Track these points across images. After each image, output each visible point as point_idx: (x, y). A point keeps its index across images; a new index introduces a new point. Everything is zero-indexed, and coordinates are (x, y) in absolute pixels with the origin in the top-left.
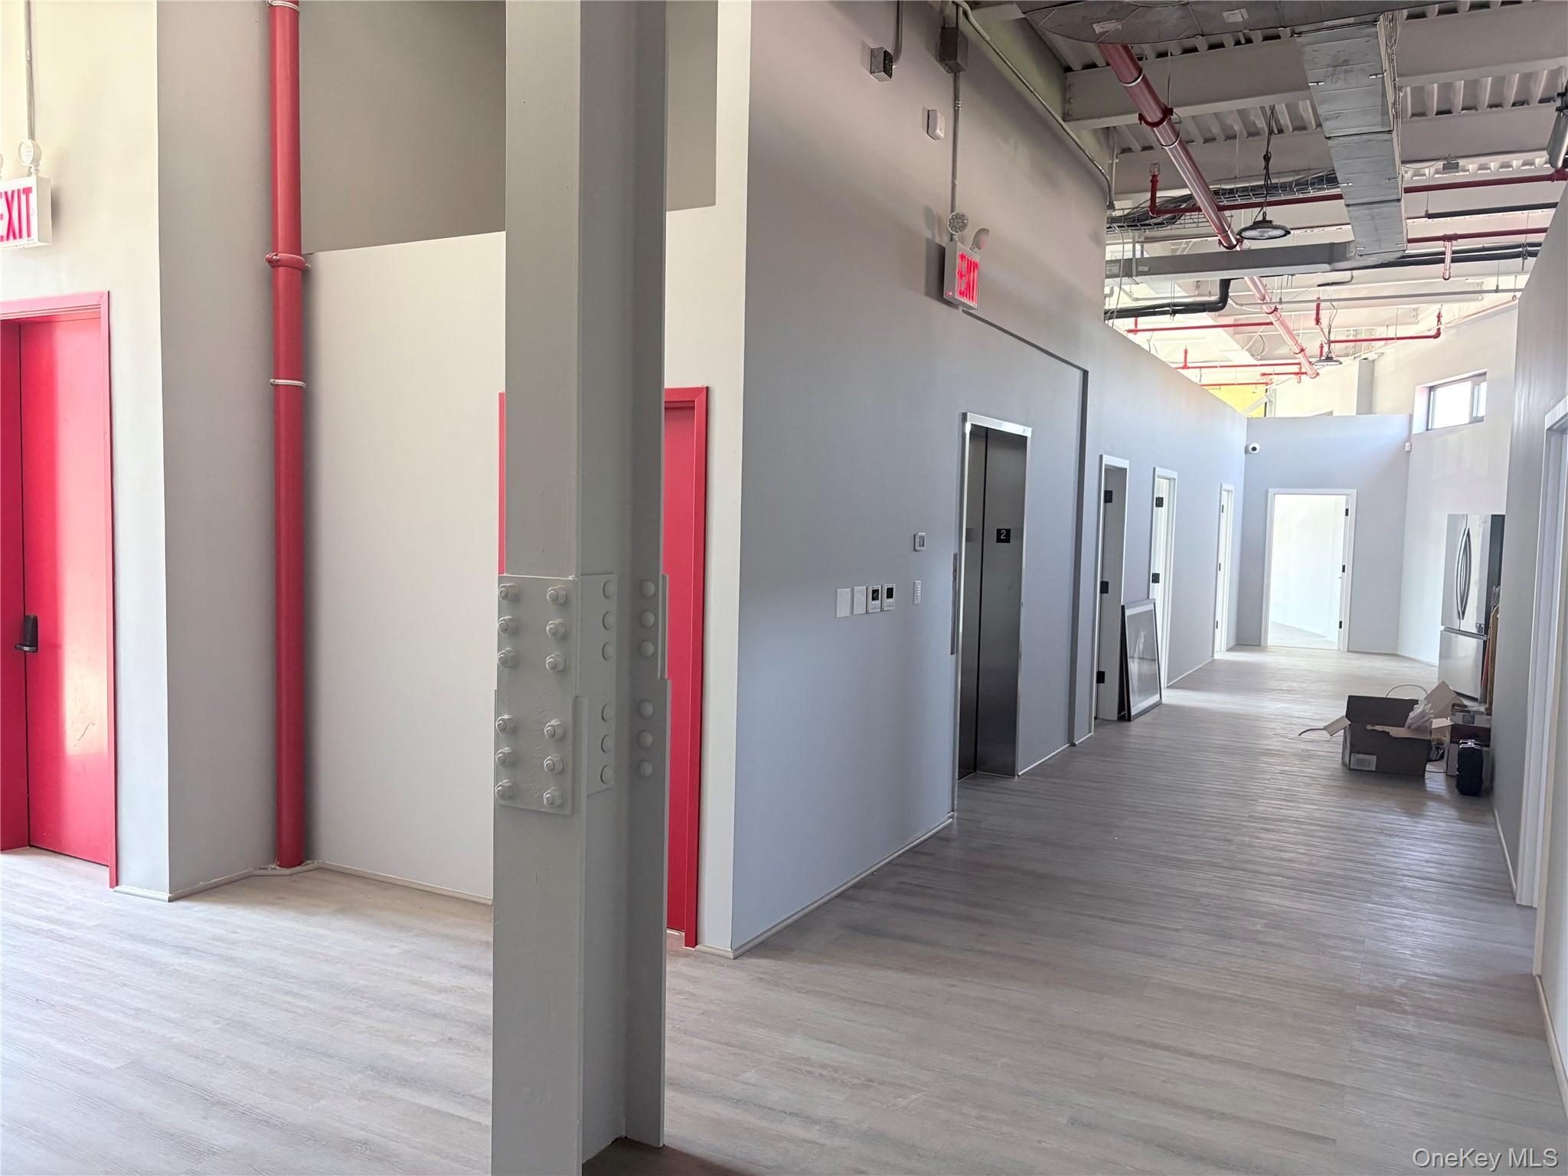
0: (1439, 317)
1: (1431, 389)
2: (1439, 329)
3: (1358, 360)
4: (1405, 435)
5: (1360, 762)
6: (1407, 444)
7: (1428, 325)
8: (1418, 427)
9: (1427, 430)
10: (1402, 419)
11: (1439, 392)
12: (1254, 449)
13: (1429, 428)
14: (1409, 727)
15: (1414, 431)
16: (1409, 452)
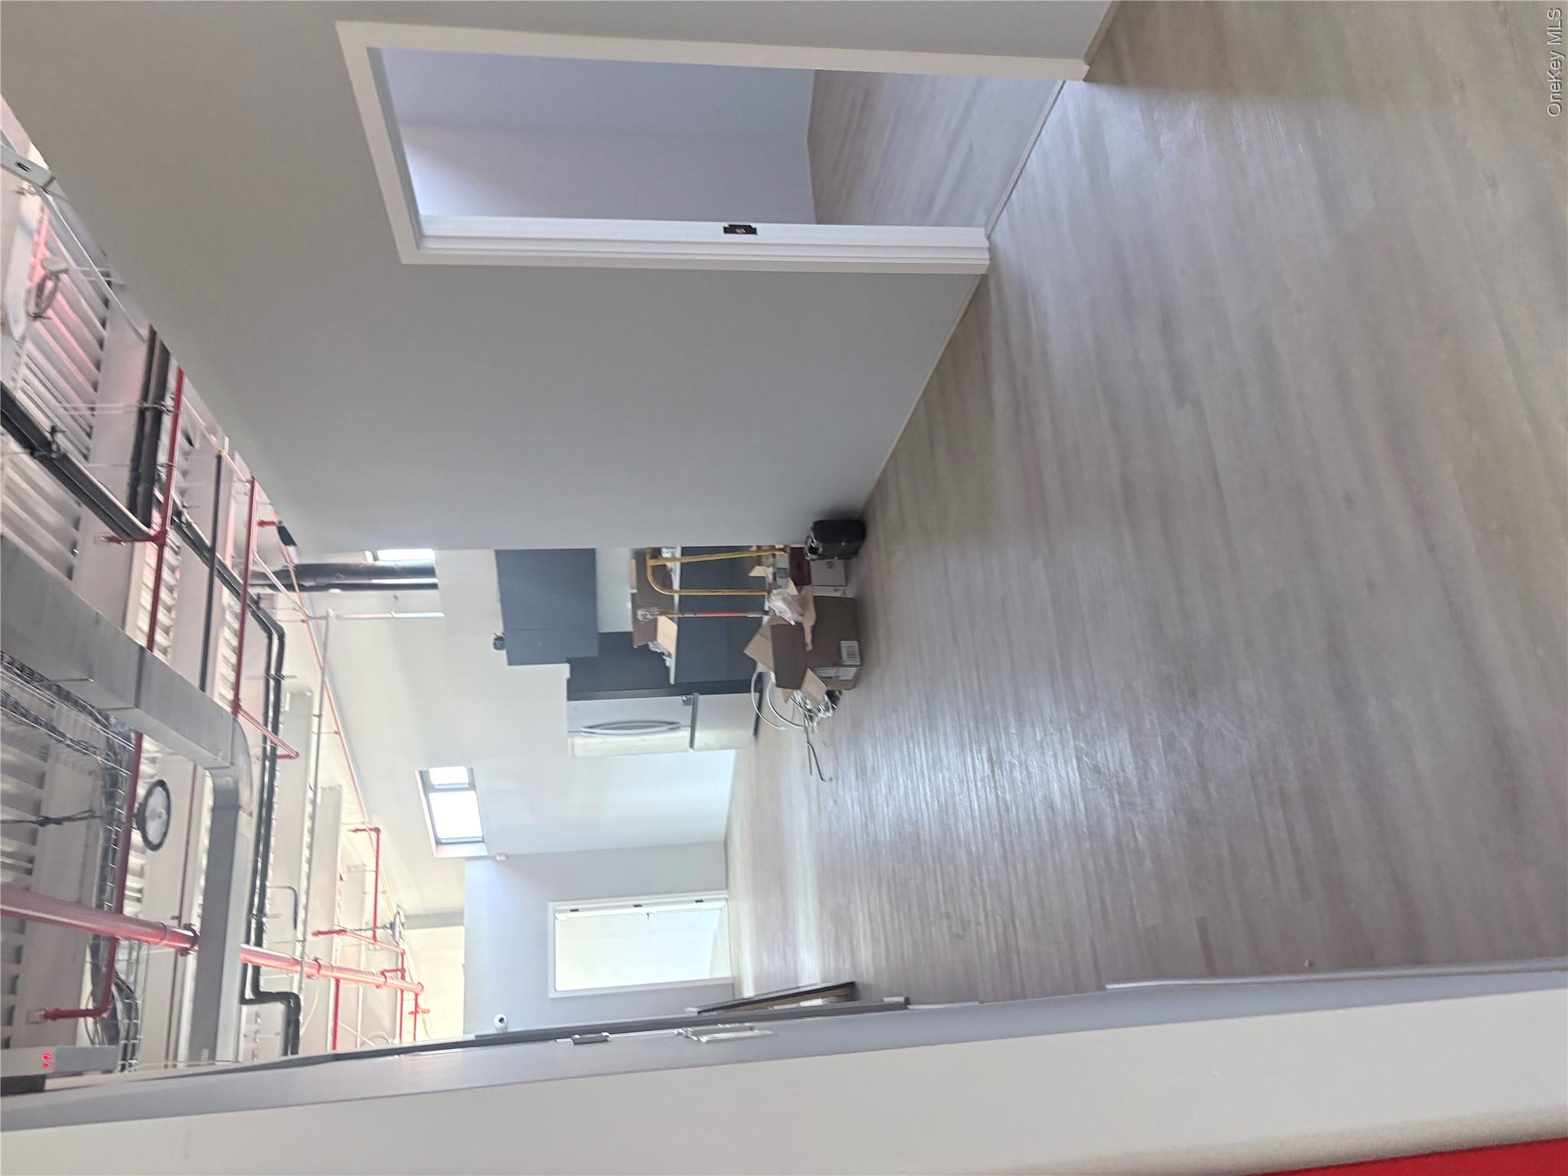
0: (357, 831)
1: (438, 843)
2: (371, 830)
4: (488, 862)
5: (851, 655)
7: (364, 841)
8: (479, 850)
9: (483, 841)
10: (469, 867)
11: (440, 835)
12: (501, 1020)
13: (481, 839)
14: (802, 615)
15: (485, 853)
16: (507, 856)
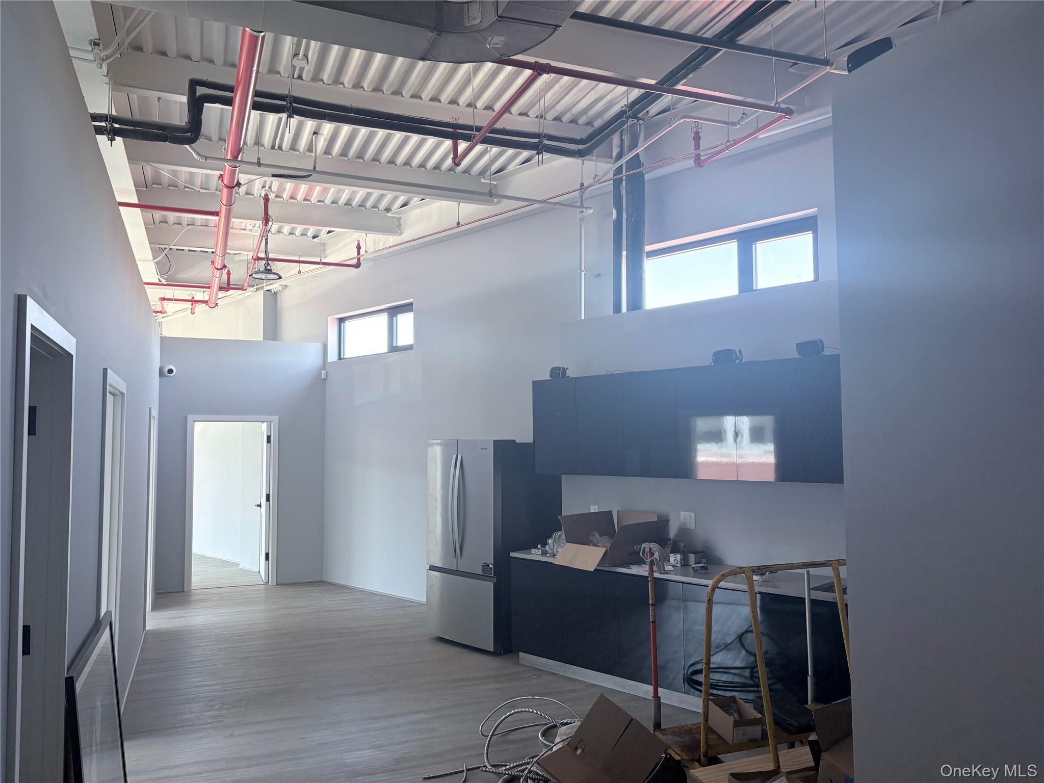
0: (359, 247)
1: (341, 321)
2: (359, 259)
3: (261, 292)
4: (320, 363)
6: (323, 372)
7: (349, 254)
8: (332, 356)
9: (340, 358)
10: (318, 347)
11: (348, 324)
12: (171, 371)
13: (342, 357)
15: (329, 360)
16: (325, 379)
